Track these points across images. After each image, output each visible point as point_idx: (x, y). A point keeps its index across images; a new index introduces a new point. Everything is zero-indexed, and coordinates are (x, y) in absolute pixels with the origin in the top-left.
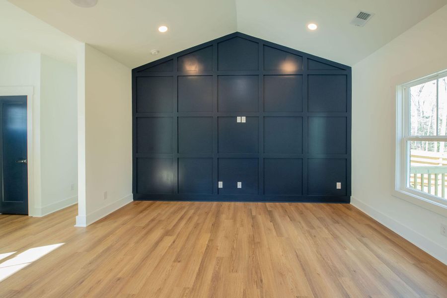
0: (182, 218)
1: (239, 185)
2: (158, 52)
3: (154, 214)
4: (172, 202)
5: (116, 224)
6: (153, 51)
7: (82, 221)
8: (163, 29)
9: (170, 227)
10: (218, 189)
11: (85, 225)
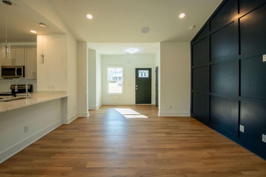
1: (265, 138)
10: (240, 132)
11: (159, 116)
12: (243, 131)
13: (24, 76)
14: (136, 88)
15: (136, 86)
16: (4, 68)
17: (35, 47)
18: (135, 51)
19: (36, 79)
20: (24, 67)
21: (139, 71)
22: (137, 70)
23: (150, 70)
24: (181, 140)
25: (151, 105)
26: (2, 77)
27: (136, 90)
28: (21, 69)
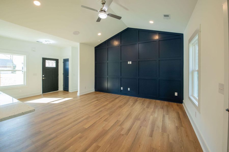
0: (105, 97)
1: (129, 89)
2: (101, 41)
3: (98, 95)
4: (105, 93)
5: (86, 96)
6: (99, 41)
7: (78, 94)
8: (99, 34)
9: (99, 99)
10: (121, 90)
11: (79, 95)
12: (122, 89)
14: (43, 77)
15: (43, 76)
18: (50, 42)
21: (46, 61)
22: (44, 60)
23: (57, 61)
24: (106, 100)
25: (58, 92)
27: (43, 79)
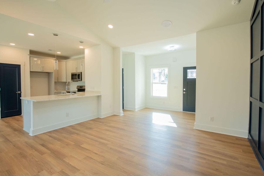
13: (81, 80)
16: (72, 74)
17: (84, 58)
19: (85, 82)
20: (81, 73)
21: (188, 70)
26: (72, 80)
27: (183, 94)
28: (80, 74)
